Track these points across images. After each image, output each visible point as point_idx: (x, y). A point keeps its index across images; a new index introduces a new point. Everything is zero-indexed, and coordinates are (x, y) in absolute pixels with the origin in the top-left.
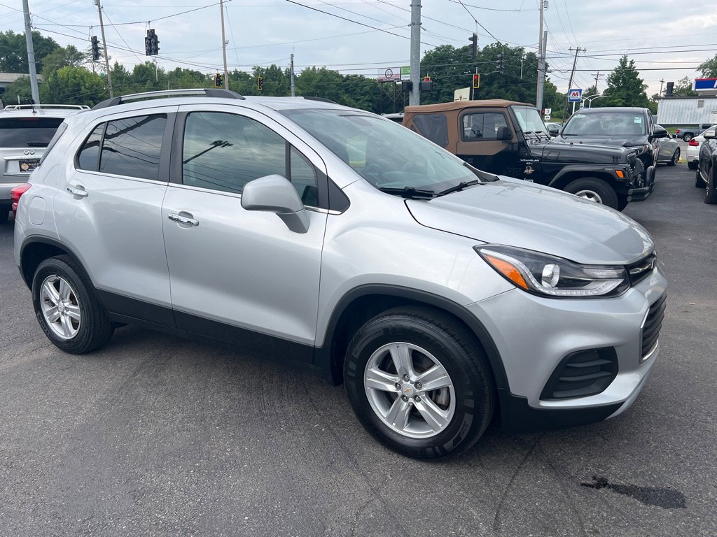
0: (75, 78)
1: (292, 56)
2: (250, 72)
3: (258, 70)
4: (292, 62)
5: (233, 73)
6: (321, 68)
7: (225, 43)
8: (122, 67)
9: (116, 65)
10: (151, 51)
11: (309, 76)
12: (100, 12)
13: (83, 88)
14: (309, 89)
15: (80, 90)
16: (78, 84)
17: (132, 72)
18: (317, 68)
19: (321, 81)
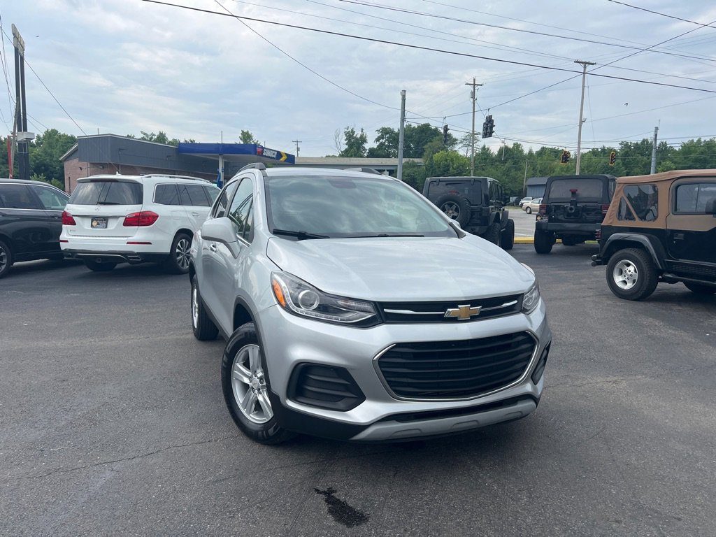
0: (446, 160)
1: (657, 129)
2: (617, 147)
3: (626, 146)
4: (656, 135)
5: (600, 150)
6: (708, 139)
7: (582, 122)
8: (488, 149)
9: (484, 148)
10: (486, 135)
11: (688, 149)
12: (474, 104)
13: (451, 168)
14: (685, 163)
15: (449, 170)
16: (448, 166)
17: (496, 153)
18: (702, 140)
19: (702, 153)
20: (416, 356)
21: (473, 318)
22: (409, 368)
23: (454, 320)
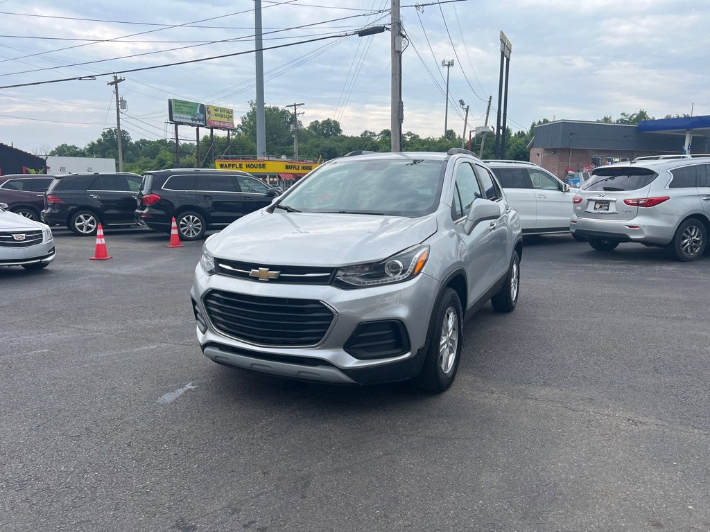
20: (226, 302)
21: (271, 281)
22: (221, 310)
23: (256, 279)
